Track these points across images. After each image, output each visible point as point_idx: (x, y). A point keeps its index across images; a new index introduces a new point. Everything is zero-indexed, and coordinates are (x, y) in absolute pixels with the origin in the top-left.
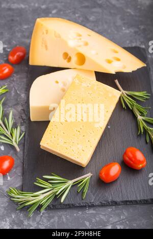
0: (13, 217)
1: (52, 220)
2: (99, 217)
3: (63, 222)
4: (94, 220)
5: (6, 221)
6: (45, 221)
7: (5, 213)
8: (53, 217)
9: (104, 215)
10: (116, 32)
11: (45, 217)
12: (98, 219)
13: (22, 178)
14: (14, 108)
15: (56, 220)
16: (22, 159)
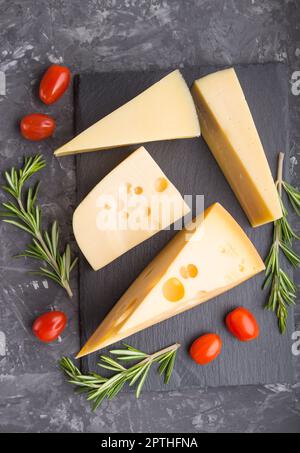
0: (71, 401)
1: (123, 407)
2: (186, 403)
3: (138, 410)
4: (179, 407)
5: (61, 408)
6: (114, 407)
7: (59, 396)
8: (125, 402)
9: (193, 400)
10: (237, 12)
11: (114, 402)
12: (184, 405)
13: (78, 338)
14: (57, 202)
15: (129, 407)
16: (76, 305)
